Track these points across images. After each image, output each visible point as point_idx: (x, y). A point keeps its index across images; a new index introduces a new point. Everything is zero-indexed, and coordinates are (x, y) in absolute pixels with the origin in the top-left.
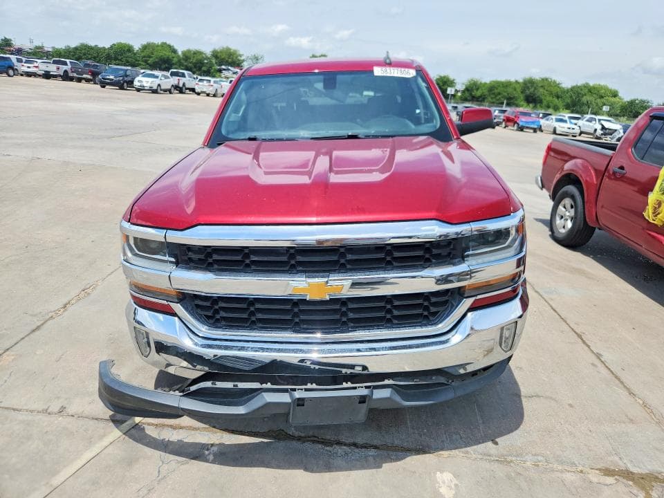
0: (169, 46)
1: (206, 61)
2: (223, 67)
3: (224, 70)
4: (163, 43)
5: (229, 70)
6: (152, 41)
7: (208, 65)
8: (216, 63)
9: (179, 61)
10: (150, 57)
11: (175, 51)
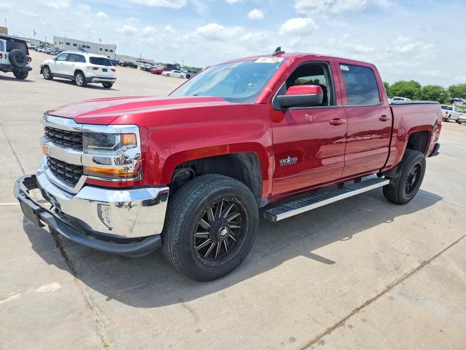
0: (416, 83)
1: (442, 94)
2: (456, 99)
3: (457, 101)
4: (412, 81)
5: (461, 101)
6: (403, 80)
7: (443, 97)
8: (451, 96)
9: (420, 93)
10: (398, 90)
11: (419, 86)
